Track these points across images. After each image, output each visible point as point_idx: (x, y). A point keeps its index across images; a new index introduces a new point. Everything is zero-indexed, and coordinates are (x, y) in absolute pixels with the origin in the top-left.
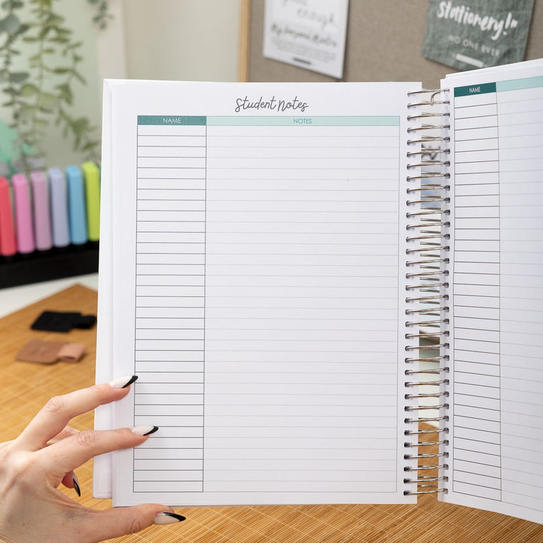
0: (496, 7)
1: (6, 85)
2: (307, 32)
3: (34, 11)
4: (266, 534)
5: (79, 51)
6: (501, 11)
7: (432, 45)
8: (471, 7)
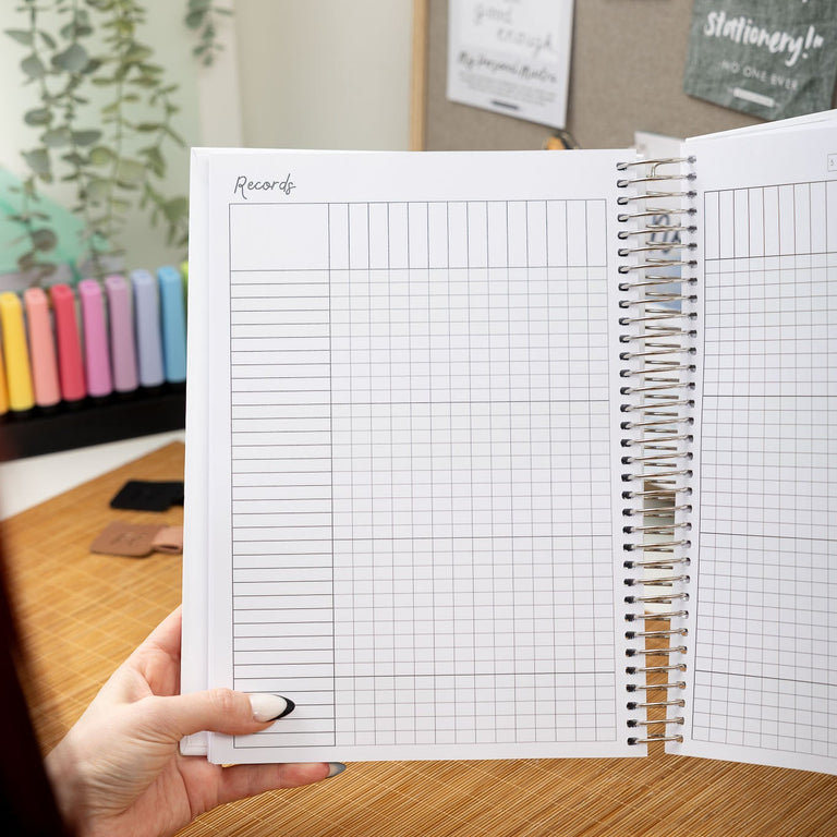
0: (791, 18)
1: (67, 150)
2: (511, 62)
3: (109, 40)
4: (472, 794)
5: (173, 98)
6: (799, 23)
7: (697, 76)
8: (754, 19)
